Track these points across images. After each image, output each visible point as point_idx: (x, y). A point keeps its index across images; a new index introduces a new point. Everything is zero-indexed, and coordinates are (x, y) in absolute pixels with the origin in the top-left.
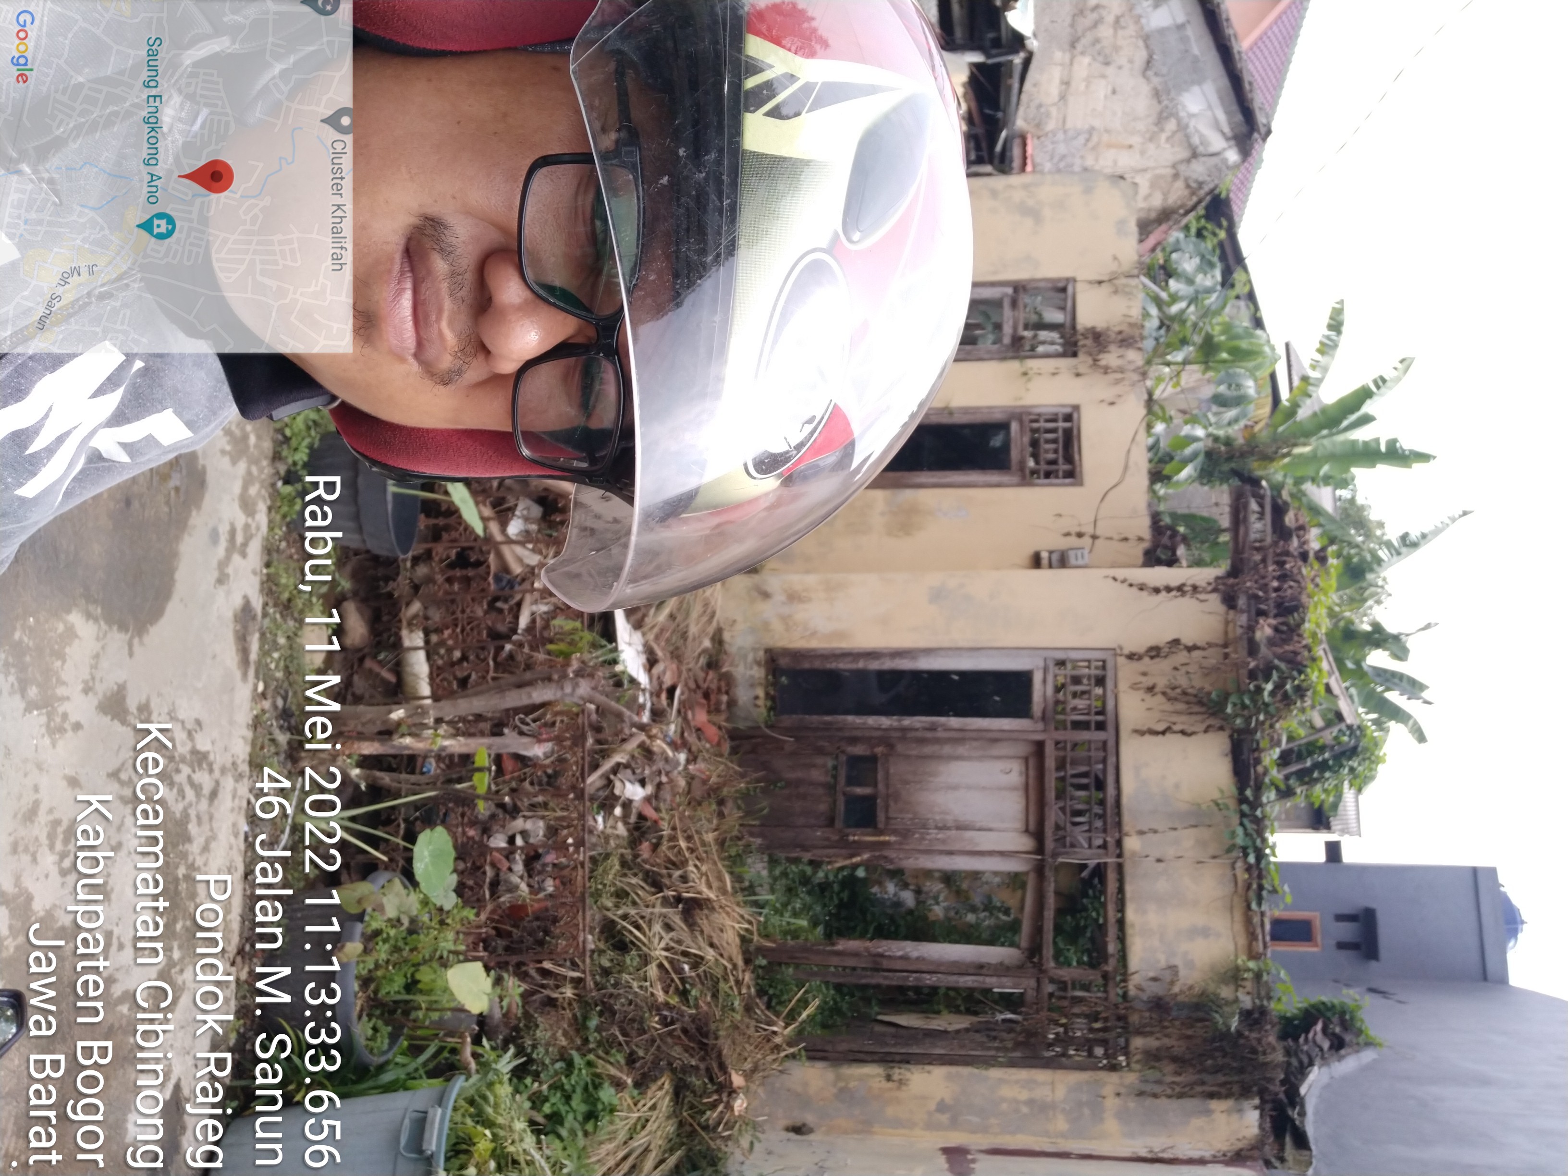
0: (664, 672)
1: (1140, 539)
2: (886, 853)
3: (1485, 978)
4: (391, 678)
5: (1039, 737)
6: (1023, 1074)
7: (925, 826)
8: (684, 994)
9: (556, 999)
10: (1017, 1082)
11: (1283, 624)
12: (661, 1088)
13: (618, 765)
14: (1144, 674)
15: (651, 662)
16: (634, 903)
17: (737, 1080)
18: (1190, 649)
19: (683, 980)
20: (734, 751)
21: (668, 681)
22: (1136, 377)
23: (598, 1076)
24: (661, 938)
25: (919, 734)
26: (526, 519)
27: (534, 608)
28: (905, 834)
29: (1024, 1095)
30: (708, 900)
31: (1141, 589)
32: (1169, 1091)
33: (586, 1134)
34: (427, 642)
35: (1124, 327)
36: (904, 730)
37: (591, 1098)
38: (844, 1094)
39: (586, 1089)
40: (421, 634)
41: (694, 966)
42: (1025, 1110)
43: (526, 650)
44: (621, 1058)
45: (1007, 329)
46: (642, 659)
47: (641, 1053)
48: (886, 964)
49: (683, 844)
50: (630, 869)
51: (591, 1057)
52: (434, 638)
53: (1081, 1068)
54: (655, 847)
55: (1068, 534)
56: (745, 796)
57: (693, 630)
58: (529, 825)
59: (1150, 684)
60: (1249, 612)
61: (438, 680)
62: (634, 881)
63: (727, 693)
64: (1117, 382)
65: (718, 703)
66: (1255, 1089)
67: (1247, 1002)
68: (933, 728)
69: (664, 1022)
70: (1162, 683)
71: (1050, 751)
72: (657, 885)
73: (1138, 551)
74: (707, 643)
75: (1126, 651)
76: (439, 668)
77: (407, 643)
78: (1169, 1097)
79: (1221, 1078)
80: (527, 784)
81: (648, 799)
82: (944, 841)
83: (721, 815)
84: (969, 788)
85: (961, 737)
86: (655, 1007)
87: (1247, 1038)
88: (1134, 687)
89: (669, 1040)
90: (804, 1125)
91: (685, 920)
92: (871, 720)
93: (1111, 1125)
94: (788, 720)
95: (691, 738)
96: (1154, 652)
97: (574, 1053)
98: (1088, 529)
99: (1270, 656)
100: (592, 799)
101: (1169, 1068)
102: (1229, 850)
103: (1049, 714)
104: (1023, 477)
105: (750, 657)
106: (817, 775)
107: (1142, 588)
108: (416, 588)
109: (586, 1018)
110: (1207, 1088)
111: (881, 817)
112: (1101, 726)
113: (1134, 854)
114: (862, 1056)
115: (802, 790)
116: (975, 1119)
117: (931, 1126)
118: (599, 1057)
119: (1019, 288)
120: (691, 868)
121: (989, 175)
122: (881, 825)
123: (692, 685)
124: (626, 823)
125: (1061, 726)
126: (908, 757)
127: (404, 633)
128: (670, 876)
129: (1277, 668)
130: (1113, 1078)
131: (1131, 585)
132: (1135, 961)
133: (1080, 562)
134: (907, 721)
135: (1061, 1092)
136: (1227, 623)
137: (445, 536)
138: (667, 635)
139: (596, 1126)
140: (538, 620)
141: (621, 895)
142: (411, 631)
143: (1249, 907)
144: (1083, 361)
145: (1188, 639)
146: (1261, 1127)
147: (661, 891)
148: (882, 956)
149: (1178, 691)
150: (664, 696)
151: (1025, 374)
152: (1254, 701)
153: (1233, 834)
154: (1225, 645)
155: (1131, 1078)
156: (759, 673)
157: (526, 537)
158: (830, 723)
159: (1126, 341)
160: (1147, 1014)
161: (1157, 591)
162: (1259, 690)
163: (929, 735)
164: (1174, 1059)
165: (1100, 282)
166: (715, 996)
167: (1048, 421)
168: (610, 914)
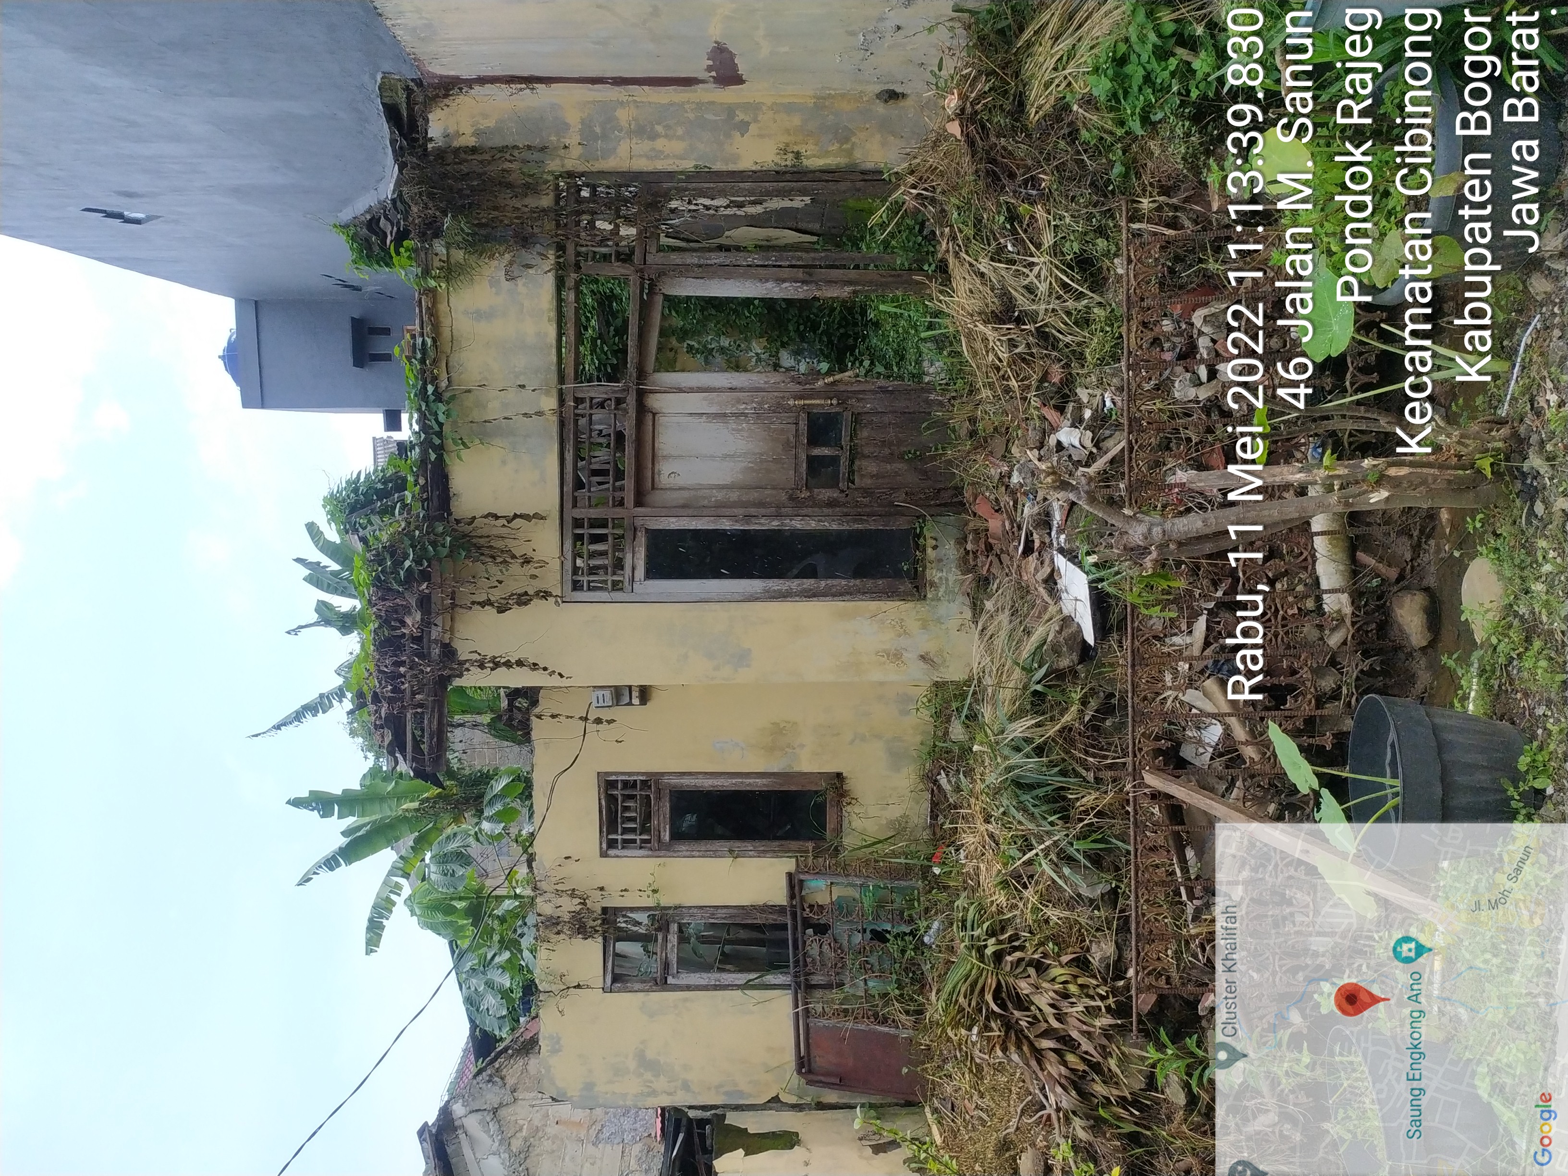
0: (1036, 570)
1: (539, 717)
2: (798, 388)
3: (256, 302)
4: (1361, 556)
5: (640, 510)
6: (661, 165)
7: (758, 416)
8: (1013, 217)
9: (1159, 194)
10: (667, 157)
11: (395, 628)
12: (1040, 107)
13: (1088, 465)
14: (533, 577)
15: (1051, 581)
16: (1068, 313)
17: (954, 128)
18: (488, 603)
19: (1014, 231)
20: (958, 490)
21: (1032, 559)
22: (543, 885)
23: (1111, 109)
24: (1038, 276)
25: (763, 511)
26: (1199, 742)
27: (1188, 640)
28: (779, 408)
29: (660, 143)
30: (986, 322)
31: (535, 664)
32: (516, 153)
33: (1127, 40)
34: (1319, 599)
35: (554, 938)
36: (778, 516)
37: (1120, 78)
38: (843, 136)
39: (1126, 93)
40: (1326, 608)
41: (1001, 249)
42: (659, 129)
43: (1197, 592)
44: (1084, 134)
45: (673, 939)
46: (1061, 583)
47: (1062, 144)
48: (800, 274)
49: (1013, 383)
50: (1073, 352)
51: (1120, 132)
52: (1310, 604)
53: (602, 173)
54: (1045, 378)
55: (610, 722)
56: (946, 443)
57: (1004, 617)
58: (1192, 393)
59: (527, 567)
60: (429, 641)
61: (1306, 554)
62: (1068, 339)
63: (967, 552)
64: (561, 882)
65: (976, 541)
66: (432, 158)
67: (439, 247)
68: (748, 517)
69: (1034, 181)
70: (515, 567)
71: (629, 497)
72: (1043, 335)
73: (545, 705)
74: (989, 605)
75: (551, 600)
76: (1306, 568)
77: (1345, 598)
78: (515, 147)
79: (465, 168)
80: (1195, 439)
81: (1054, 429)
82: (739, 401)
83: (973, 420)
84: (712, 457)
85: (719, 508)
86: (1046, 197)
87: (438, 208)
88: (543, 564)
89: (1029, 162)
90: (886, 101)
91: (1011, 298)
92: (813, 525)
93: (573, 118)
94: (901, 524)
95: (1006, 500)
96: (523, 599)
97: (1140, 132)
98: (591, 727)
99: (407, 595)
100: (1118, 426)
101: (515, 177)
102: (453, 398)
103: (629, 535)
104: (657, 782)
105: (942, 590)
106: (871, 467)
107: (535, 666)
108: (1333, 663)
109: (1126, 176)
110: (479, 157)
111: (803, 425)
112: (578, 523)
113: (547, 393)
114: (826, 177)
115: (887, 451)
116: (710, 117)
117: (755, 108)
118: (1111, 133)
119: (661, 983)
120: (1004, 356)
121: (690, 1107)
122: (803, 415)
123: (1005, 558)
124: (1079, 401)
125: (618, 523)
126: (774, 488)
127: (1348, 610)
128: (1028, 346)
129: (400, 583)
130: (571, 164)
131: (545, 669)
132: (549, 282)
133: (600, 693)
134: (775, 524)
135: (623, 148)
136: (452, 630)
137: (1300, 724)
138: (1035, 612)
139: (1114, 52)
140: (1184, 627)
141: (1084, 321)
142: (1339, 611)
143: (434, 340)
144: (597, 903)
145: (490, 611)
146: (427, 121)
147: (1037, 329)
148: (804, 282)
149: (499, 560)
150: (1037, 544)
151: (655, 891)
152: (424, 549)
153: (448, 414)
154: (454, 606)
155: (554, 165)
156: (933, 574)
157: (1200, 721)
158: (855, 521)
159: (553, 923)
160: (536, 230)
161: (520, 663)
162: (418, 561)
163: (753, 511)
164: (510, 186)
165: (578, 986)
166: (978, 221)
167: (634, 841)
168: (1098, 298)
